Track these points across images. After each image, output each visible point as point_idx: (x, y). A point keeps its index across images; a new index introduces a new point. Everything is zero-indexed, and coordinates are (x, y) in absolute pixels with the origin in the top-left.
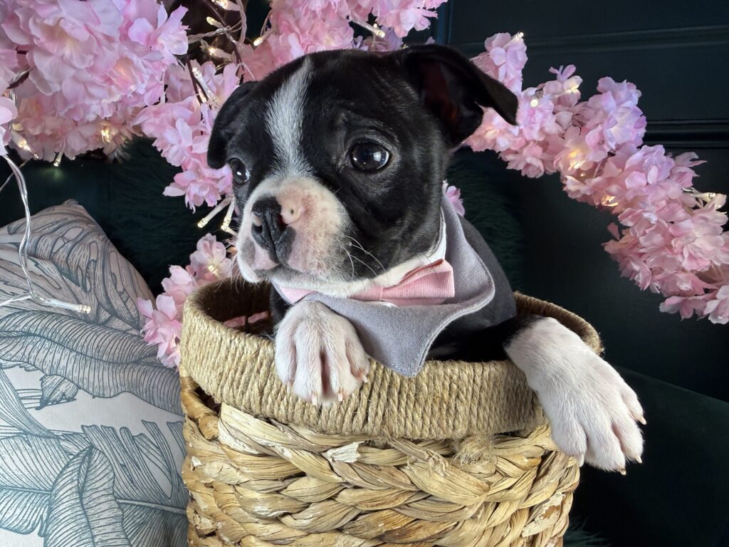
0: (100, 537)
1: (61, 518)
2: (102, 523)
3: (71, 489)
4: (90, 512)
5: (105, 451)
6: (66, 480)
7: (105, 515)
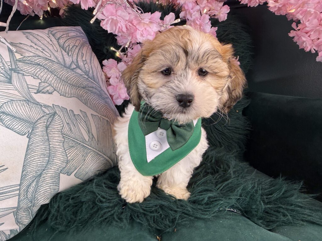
0: (53, 145)
1: (37, 134)
2: (54, 141)
3: (43, 125)
4: (50, 135)
5: (61, 116)
6: (42, 121)
7: (57, 138)
